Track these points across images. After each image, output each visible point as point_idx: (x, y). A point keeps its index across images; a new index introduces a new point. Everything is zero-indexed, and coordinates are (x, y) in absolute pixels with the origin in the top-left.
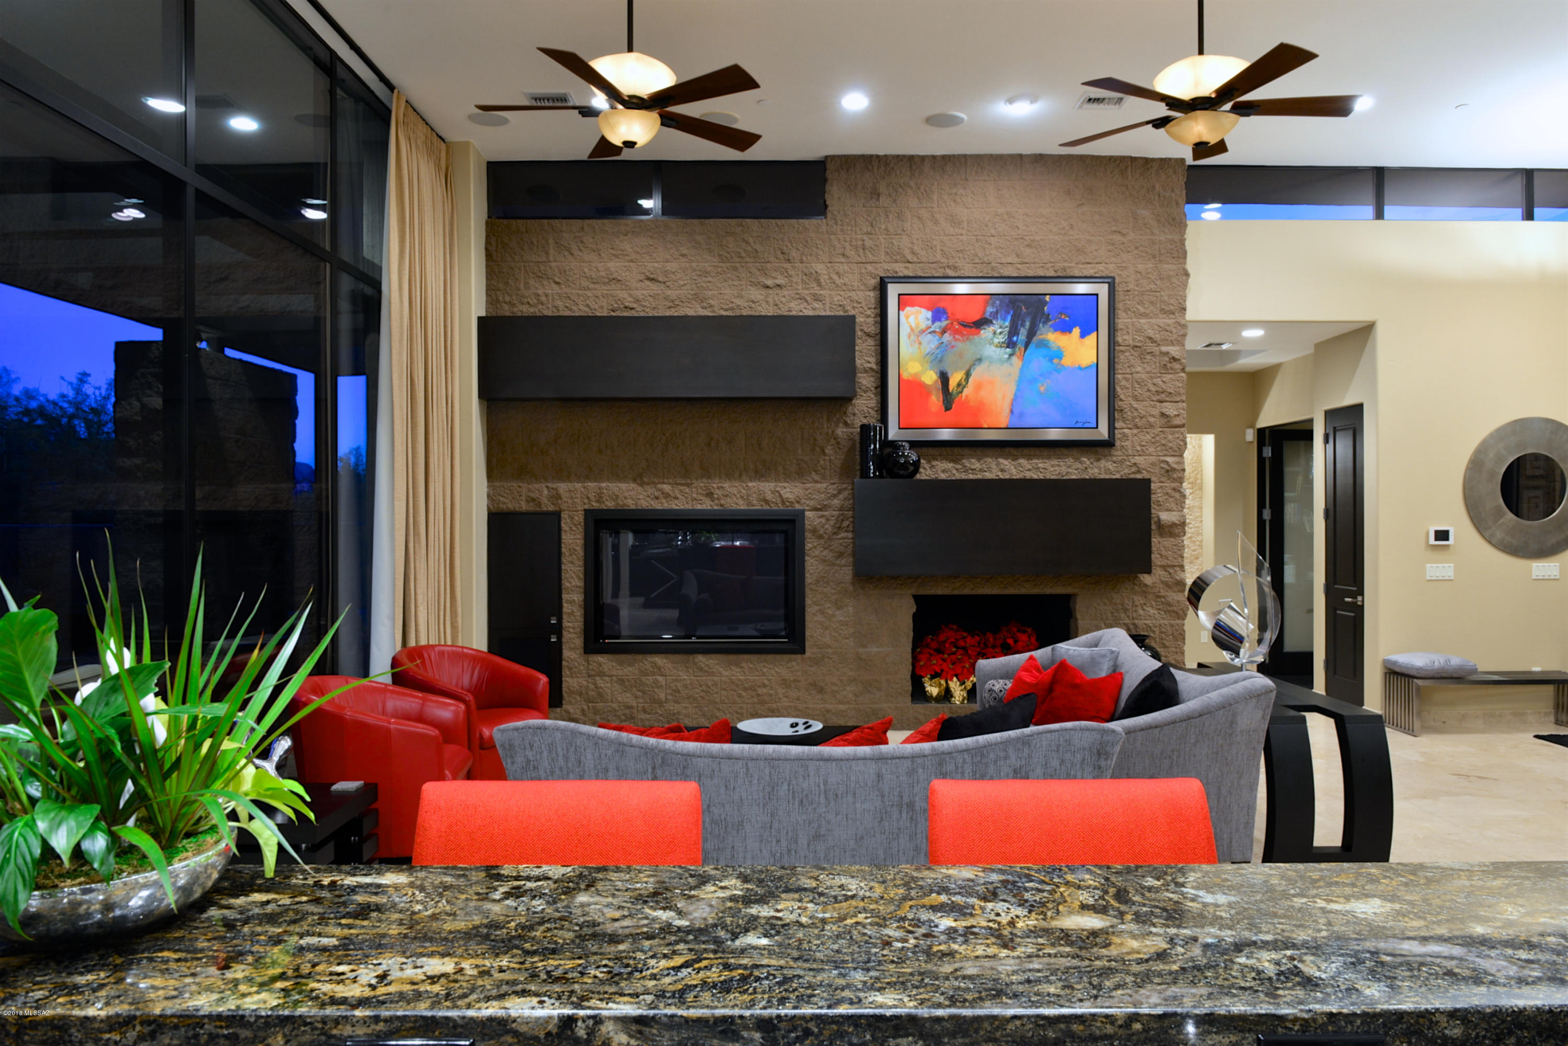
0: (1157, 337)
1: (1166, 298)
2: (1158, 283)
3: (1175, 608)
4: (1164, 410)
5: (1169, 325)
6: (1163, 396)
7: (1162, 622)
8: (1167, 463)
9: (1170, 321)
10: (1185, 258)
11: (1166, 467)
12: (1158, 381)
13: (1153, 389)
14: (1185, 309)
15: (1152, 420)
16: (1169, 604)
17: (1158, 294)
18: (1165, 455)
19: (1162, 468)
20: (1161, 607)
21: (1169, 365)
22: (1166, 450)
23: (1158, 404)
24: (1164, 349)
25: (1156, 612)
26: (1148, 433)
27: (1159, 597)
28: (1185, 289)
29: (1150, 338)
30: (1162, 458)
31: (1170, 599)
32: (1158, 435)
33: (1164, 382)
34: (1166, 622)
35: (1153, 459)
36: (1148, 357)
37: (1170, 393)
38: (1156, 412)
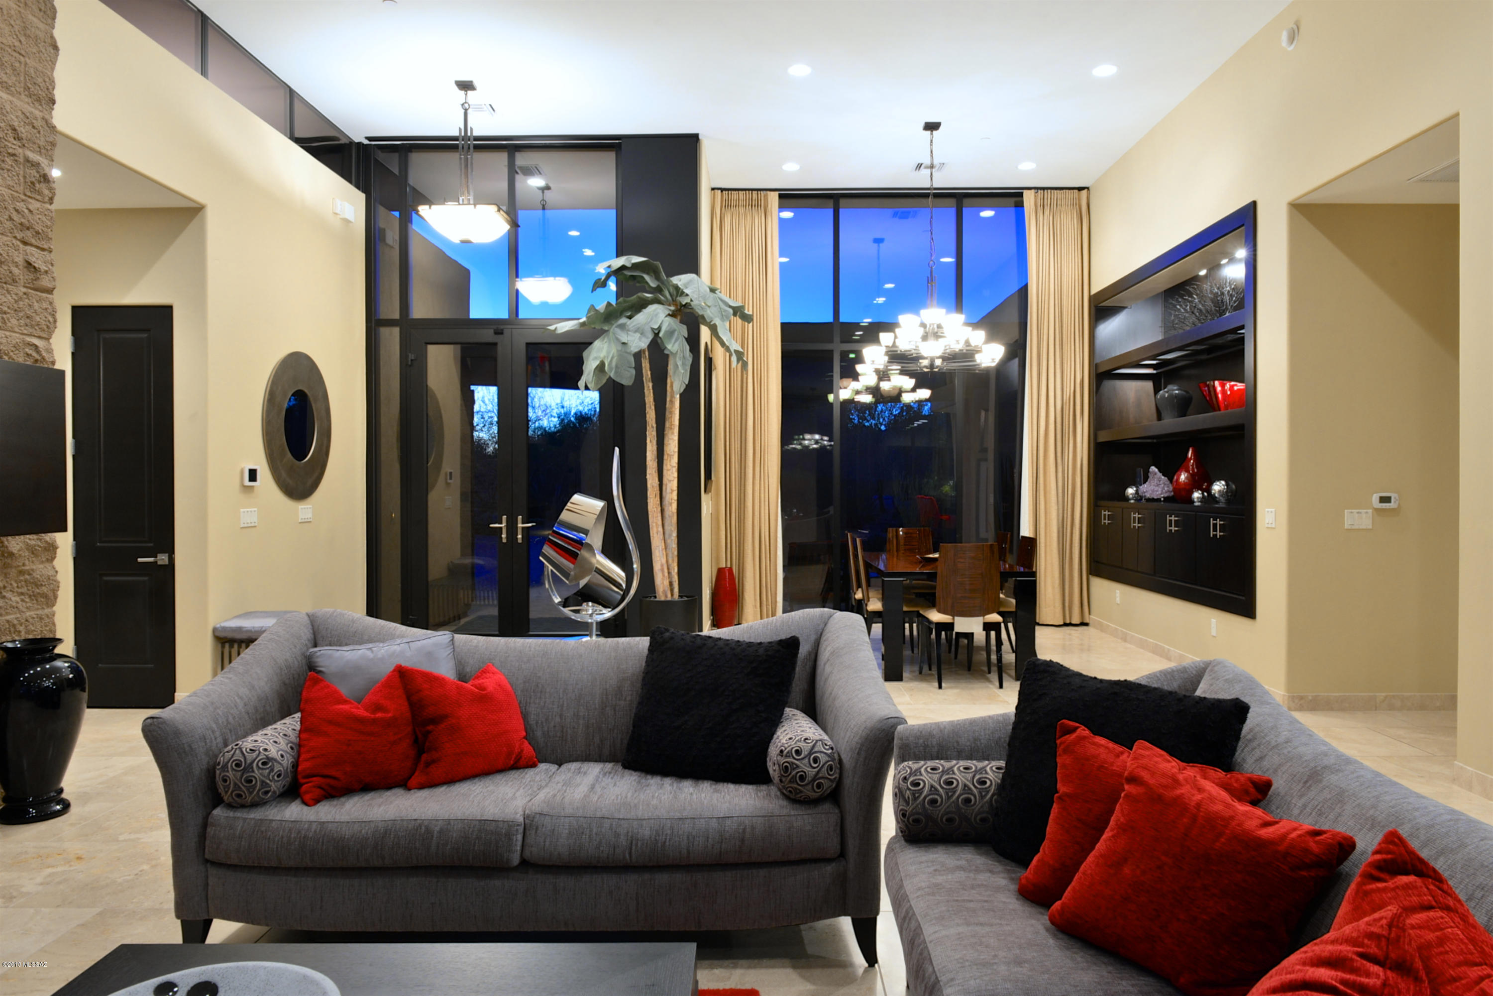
0: (23, 131)
1: (32, 71)
2: (23, 39)
3: (44, 589)
4: (32, 260)
5: (36, 119)
6: (28, 235)
7: (28, 614)
8: (36, 347)
9: (37, 113)
10: (54, 18)
11: (34, 354)
12: (21, 206)
13: (15, 216)
14: (53, 102)
15: (16, 271)
16: (38, 585)
17: (22, 59)
18: (30, 335)
19: (28, 355)
20: (24, 590)
21: (37, 185)
22: (32, 326)
23: (21, 246)
24: (33, 156)
25: (18, 599)
26: (9, 292)
27: (21, 573)
28: (53, 69)
29: (14, 130)
30: (28, 339)
31: (36, 575)
32: (21, 299)
33: (30, 211)
34: (32, 613)
35: (16, 338)
36: (9, 160)
37: (38, 233)
38: (20, 259)
